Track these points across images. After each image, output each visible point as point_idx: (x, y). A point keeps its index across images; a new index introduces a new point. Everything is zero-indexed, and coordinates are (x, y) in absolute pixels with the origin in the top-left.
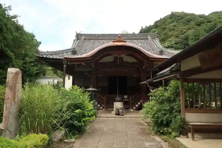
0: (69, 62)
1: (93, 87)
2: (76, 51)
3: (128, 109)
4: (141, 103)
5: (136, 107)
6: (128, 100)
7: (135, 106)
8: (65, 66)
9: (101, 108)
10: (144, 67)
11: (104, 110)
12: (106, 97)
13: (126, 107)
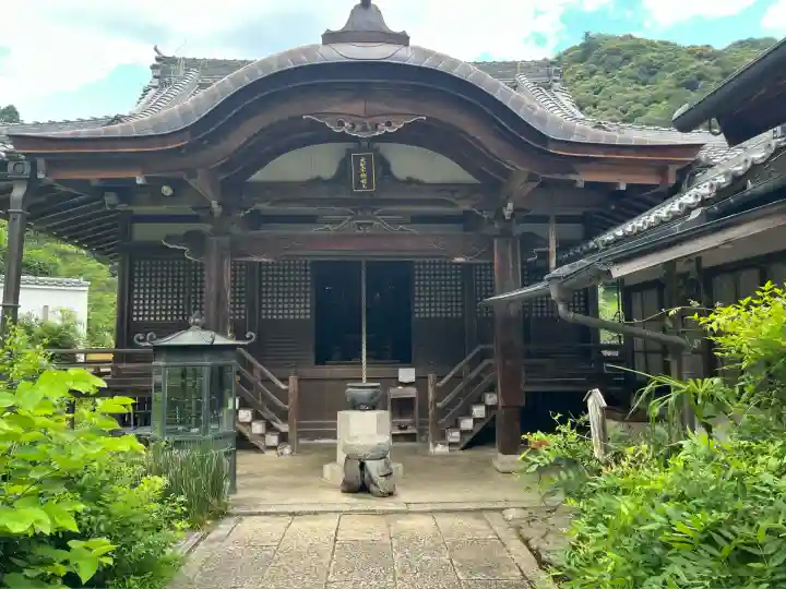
0: (41, 162)
3: (412, 438)
4: (488, 408)
5: (463, 433)
6: (412, 392)
7: (456, 426)
8: (18, 192)
9: (273, 440)
11: (287, 451)
12: (299, 380)
13: (401, 428)
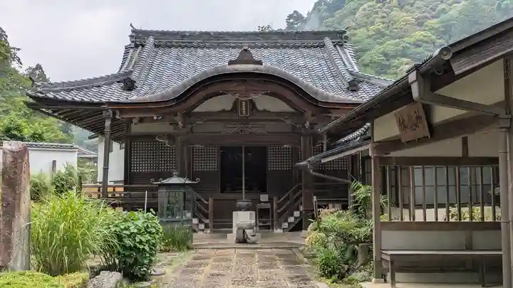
0: (118, 112)
1: (181, 175)
2: (133, 82)
3: (268, 227)
4: (301, 212)
5: (289, 224)
6: (268, 206)
7: (287, 220)
8: (108, 123)
9: (202, 226)
10: (308, 123)
11: (209, 231)
12: (214, 200)
13: (263, 223)
